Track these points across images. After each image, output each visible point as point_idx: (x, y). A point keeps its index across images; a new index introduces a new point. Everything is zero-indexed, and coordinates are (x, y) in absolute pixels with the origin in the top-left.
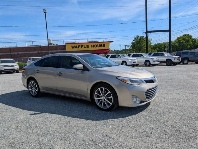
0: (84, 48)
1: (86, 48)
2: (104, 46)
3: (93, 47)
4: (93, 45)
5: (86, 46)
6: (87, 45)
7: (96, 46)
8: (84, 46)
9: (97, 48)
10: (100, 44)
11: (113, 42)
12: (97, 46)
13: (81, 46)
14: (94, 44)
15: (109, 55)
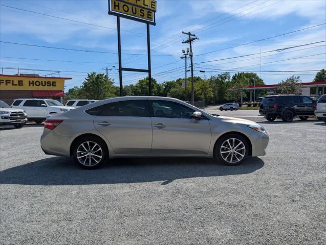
0: (13, 84)
1: (16, 85)
2: (54, 84)
3: (31, 85)
4: (31, 82)
5: (16, 82)
6: (19, 81)
7: (38, 83)
8: (13, 81)
9: (41, 88)
10: (47, 80)
11: (71, 78)
12: (41, 84)
13: (6, 81)
14: (35, 80)
15: (73, 100)
